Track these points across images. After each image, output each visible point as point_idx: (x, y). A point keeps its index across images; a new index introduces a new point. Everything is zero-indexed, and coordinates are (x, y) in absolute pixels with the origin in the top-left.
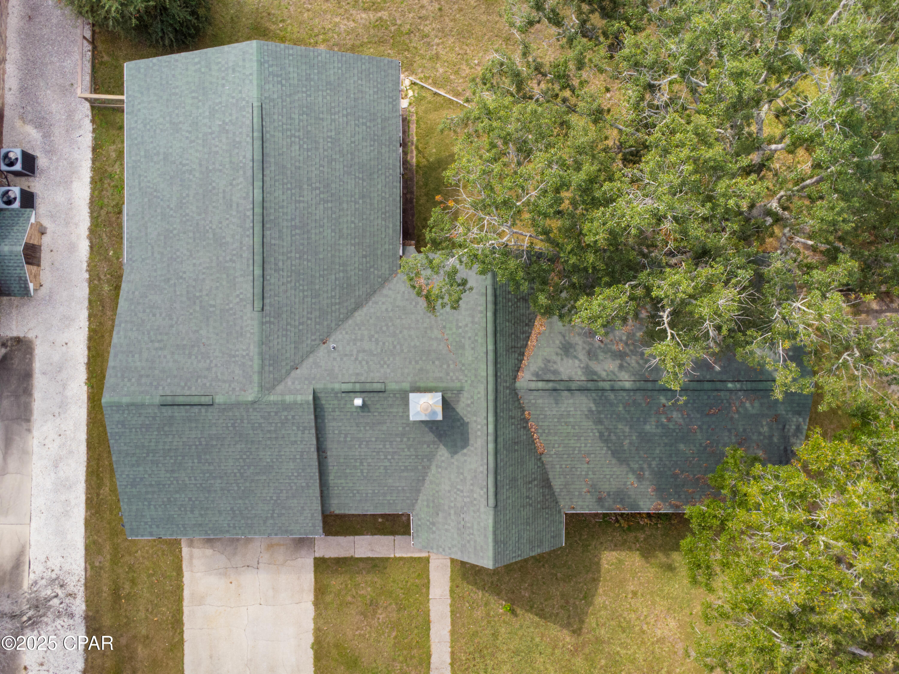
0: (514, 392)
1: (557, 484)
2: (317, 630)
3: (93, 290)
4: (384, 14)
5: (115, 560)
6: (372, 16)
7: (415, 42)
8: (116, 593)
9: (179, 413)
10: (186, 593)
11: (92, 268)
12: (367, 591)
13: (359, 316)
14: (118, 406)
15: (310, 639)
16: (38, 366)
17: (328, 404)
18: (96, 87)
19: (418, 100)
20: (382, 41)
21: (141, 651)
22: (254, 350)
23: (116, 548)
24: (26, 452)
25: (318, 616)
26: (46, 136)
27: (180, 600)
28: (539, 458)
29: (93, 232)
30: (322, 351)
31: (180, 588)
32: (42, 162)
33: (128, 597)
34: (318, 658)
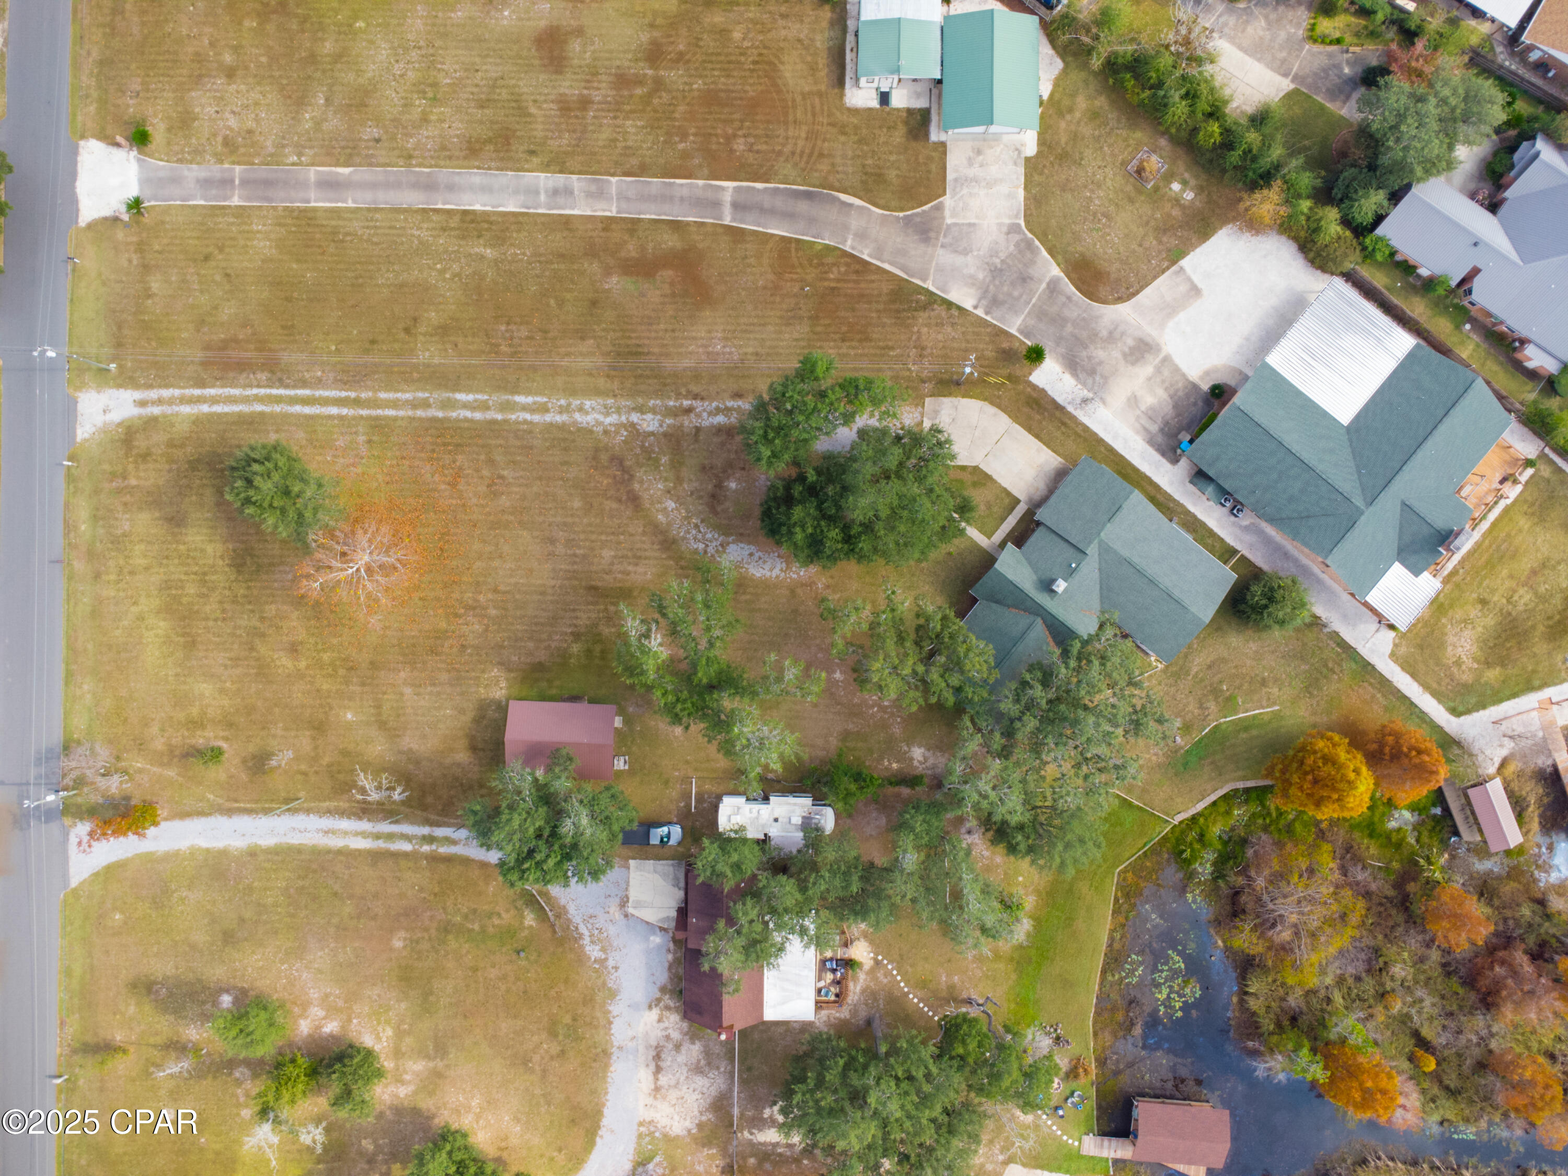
0: (1038, 615)
1: (994, 605)
2: (996, 482)
3: (1174, 500)
4: (1190, 678)
5: (1076, 433)
6: (1193, 673)
7: (1171, 681)
8: (1064, 424)
9: (1114, 509)
10: (1045, 448)
11: (1182, 506)
12: (995, 509)
13: (1098, 587)
14: (1131, 493)
15: (995, 477)
16: (1164, 461)
17: (1080, 555)
18: (1243, 558)
19: (1150, 664)
20: (1181, 668)
21: (1038, 417)
22: (1115, 547)
23: (1080, 436)
24: (1137, 433)
25: (1000, 486)
26: (1240, 527)
27: (1044, 443)
28: (1009, 606)
29: (1194, 517)
30: (1097, 566)
31: (1048, 446)
32: (1232, 518)
33: (1059, 428)
34: (986, 474)
